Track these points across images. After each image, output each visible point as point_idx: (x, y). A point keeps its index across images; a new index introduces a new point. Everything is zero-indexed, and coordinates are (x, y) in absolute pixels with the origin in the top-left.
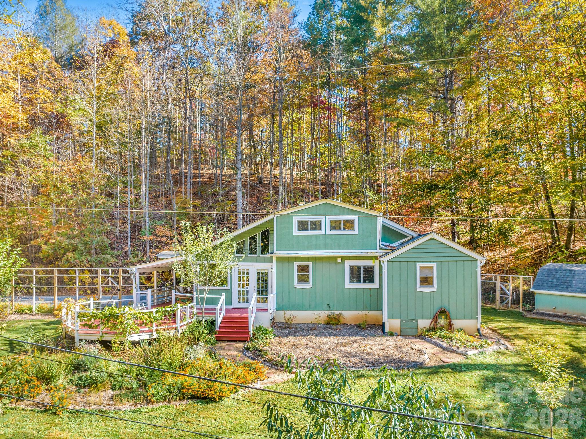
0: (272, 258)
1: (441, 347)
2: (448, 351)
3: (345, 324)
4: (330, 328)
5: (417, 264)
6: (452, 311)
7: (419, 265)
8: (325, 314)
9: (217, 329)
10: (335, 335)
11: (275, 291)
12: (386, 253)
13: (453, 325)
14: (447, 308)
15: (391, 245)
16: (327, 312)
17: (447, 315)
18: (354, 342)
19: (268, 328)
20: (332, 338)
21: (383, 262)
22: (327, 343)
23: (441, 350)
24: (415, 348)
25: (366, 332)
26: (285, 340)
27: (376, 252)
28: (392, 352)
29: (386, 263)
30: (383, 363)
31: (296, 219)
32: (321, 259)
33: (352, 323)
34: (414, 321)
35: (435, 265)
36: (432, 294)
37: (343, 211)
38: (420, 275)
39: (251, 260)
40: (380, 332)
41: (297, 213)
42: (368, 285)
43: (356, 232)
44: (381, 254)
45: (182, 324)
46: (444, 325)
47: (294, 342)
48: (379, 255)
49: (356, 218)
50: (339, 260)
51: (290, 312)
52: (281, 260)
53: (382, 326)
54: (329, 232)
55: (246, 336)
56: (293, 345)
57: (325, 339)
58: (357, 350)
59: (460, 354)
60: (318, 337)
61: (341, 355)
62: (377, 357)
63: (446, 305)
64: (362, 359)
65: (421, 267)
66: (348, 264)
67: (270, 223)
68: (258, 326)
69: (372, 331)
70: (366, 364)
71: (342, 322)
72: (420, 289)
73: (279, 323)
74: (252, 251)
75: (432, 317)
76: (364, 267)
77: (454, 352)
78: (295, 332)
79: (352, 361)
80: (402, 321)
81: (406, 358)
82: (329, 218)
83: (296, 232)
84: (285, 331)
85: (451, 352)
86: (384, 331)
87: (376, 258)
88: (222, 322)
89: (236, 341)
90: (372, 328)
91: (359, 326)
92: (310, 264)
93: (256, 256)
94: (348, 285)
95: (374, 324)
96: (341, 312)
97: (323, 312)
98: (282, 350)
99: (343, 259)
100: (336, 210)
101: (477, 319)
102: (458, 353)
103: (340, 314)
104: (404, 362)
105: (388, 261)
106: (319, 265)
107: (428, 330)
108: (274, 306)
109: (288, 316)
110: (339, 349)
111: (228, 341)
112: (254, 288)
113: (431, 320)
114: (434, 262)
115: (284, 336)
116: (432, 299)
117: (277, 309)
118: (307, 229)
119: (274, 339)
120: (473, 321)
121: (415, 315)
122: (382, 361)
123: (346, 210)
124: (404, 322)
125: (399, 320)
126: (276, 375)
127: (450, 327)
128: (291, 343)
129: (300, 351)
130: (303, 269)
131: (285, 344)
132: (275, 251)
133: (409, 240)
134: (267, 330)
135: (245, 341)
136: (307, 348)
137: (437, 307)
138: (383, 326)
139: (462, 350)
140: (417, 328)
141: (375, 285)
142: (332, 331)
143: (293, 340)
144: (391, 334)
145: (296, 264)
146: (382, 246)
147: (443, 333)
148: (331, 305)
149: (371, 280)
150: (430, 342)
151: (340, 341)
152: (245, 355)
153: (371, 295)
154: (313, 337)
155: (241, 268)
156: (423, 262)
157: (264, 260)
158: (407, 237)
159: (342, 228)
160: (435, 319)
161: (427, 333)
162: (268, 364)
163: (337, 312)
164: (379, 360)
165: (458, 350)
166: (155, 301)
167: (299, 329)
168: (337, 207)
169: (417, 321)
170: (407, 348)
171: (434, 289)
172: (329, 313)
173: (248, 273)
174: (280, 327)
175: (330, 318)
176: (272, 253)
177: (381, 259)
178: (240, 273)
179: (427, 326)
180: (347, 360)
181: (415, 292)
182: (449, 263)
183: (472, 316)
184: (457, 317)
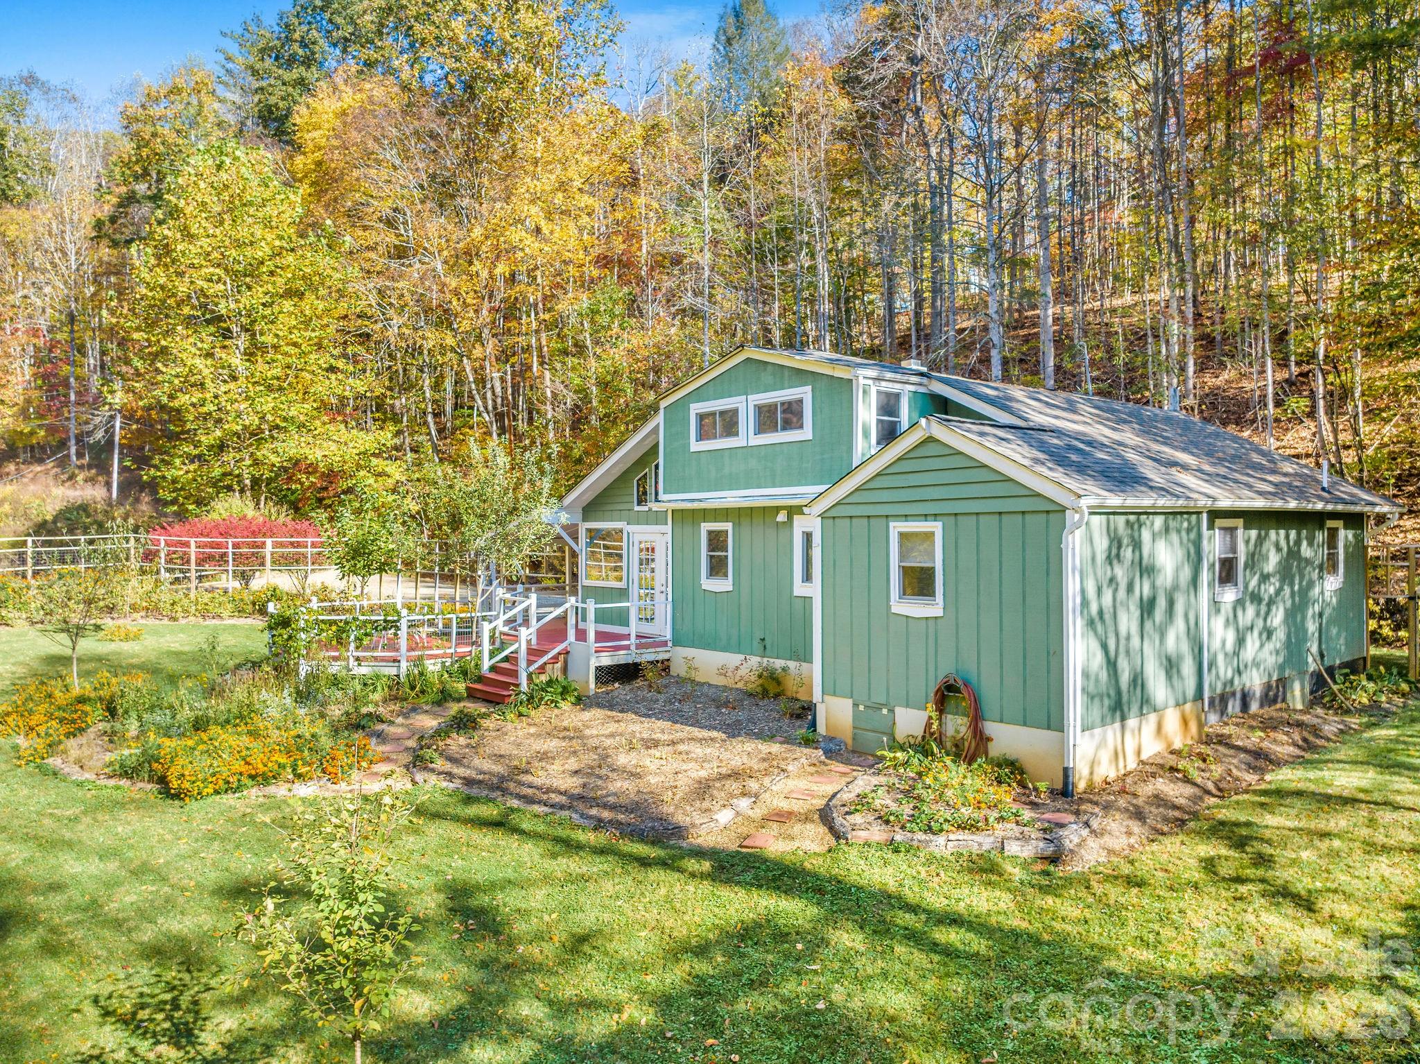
0: (666, 513)
1: (832, 798)
5: (892, 524)
6: (988, 692)
7: (896, 527)
9: (483, 670)
13: (989, 739)
14: (973, 679)
23: (818, 807)
29: (818, 522)
31: (694, 411)
32: (749, 513)
34: (885, 711)
35: (936, 527)
36: (931, 625)
37: (781, 376)
38: (902, 557)
41: (698, 395)
43: (807, 433)
45: (415, 653)
50: (784, 516)
54: (753, 440)
65: (900, 535)
66: (798, 527)
72: (900, 606)
80: (856, 705)
82: (754, 400)
83: (694, 445)
86: (814, 729)
92: (728, 526)
94: (799, 587)
96: (786, 663)
99: (791, 512)
100: (767, 378)
101: (1062, 729)
105: (822, 517)
106: (745, 530)
111: (482, 700)
112: (662, 589)
113: (927, 714)
114: (936, 516)
116: (932, 643)
117: (675, 642)
118: (714, 436)
120: (1052, 737)
121: (889, 689)
123: (786, 373)
124: (862, 708)
125: (850, 702)
130: (717, 541)
132: (662, 496)
137: (944, 672)
138: (812, 713)
140: (893, 735)
144: (808, 741)
145: (706, 527)
148: (768, 641)
155: (643, 538)
156: (905, 517)
159: (780, 426)
163: (779, 664)
168: (769, 367)
169: (893, 711)
171: (936, 607)
173: (652, 550)
178: (641, 551)
179: (918, 731)
181: (888, 617)
182: (978, 521)
183: (1049, 717)
184: (1002, 714)
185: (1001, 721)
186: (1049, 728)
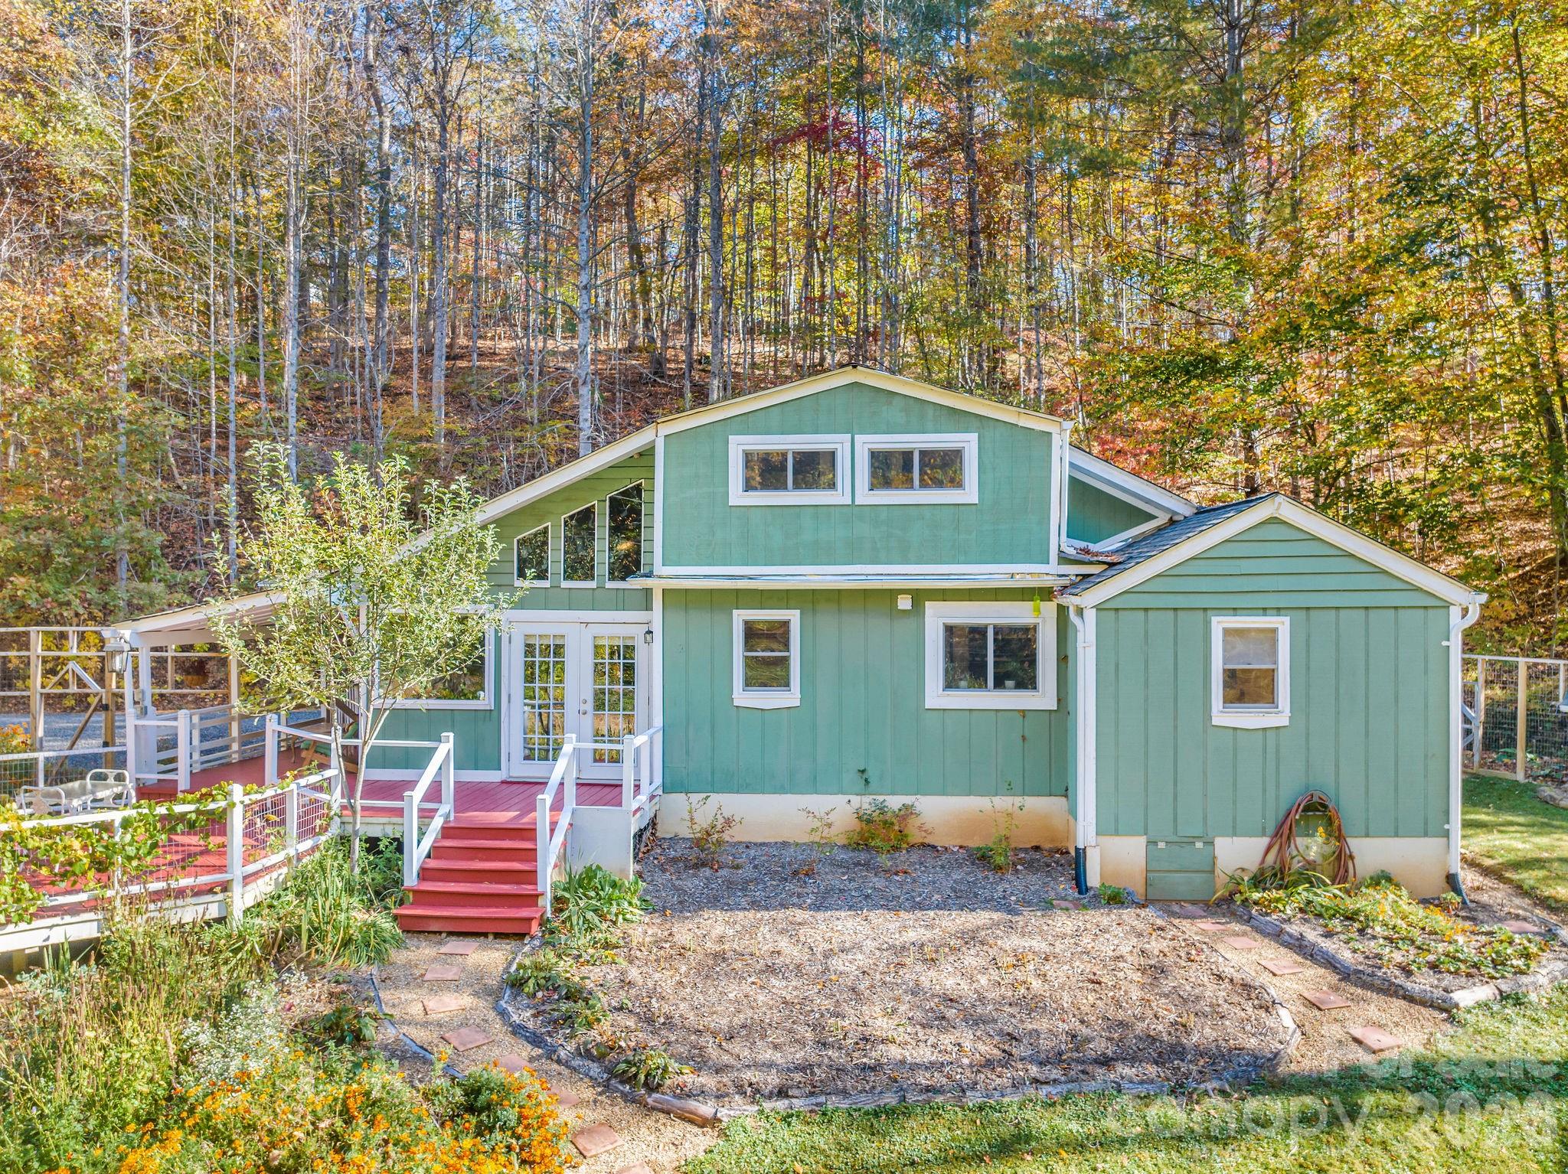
0: (648, 592)
1: (1330, 963)
2: (1365, 986)
3: (924, 845)
4: (867, 865)
5: (1215, 620)
6: (1349, 806)
7: (1219, 624)
8: (850, 809)
9: (411, 880)
10: (890, 904)
11: (658, 721)
12: (1085, 576)
13: (1352, 857)
14: (1332, 793)
15: (1093, 547)
16: (856, 800)
17: (1330, 821)
18: (970, 938)
19: (623, 872)
20: (878, 917)
21: (1080, 612)
22: (858, 947)
23: (1333, 978)
24: (1228, 971)
25: (1013, 885)
26: (684, 932)
27: (1047, 572)
28: (1135, 994)
29: (1091, 615)
30: (1105, 1062)
31: (738, 445)
32: (836, 598)
33: (953, 843)
34: (1199, 845)
35: (1283, 625)
36: (1270, 735)
37: (919, 413)
38: (1225, 661)
39: (571, 602)
40: (1064, 886)
41: (745, 423)
42: (1011, 699)
43: (969, 493)
44: (1065, 581)
45: (251, 868)
46: (1319, 860)
47: (721, 939)
48: (1056, 583)
49: (968, 442)
50: (904, 603)
51: (716, 798)
52: (680, 600)
53: (1076, 864)
54: (866, 496)
55: (524, 913)
56: (716, 955)
57: (850, 924)
58: (983, 980)
59: (1423, 1003)
60: (820, 915)
61: (919, 1015)
62: (1074, 1024)
63: (1324, 782)
64: (1012, 1037)
65: (1227, 632)
66: (937, 617)
67: (644, 461)
68: (578, 869)
69: (1035, 880)
70: (1034, 1070)
71: (915, 837)
72: (1224, 716)
73: (675, 840)
74: (579, 567)
75: (1271, 828)
76: (998, 630)
77: (1390, 990)
78: (730, 884)
79: (967, 1045)
80: (1151, 843)
81: (1203, 1034)
82: (868, 442)
83: (737, 495)
84: (692, 883)
85: (1380, 991)
86: (1079, 881)
87: (1046, 593)
88: (435, 852)
89: (485, 935)
90: (1030, 866)
91: (982, 858)
92: (793, 616)
93: (593, 584)
94: (936, 695)
95: (1037, 848)
96: (908, 800)
97: (839, 800)
98: (666, 981)
99: (920, 597)
100: (892, 412)
101: (1446, 834)
102: (1410, 999)
103: (907, 812)
104: (1200, 1052)
105: (1099, 608)
106: (827, 622)
107: (1258, 882)
108: (652, 777)
109: (703, 820)
110: (908, 975)
111: (450, 934)
112: (583, 707)
113: (1266, 841)
114: (1279, 610)
115: (686, 905)
116: (1271, 756)
117: (667, 788)
118: (781, 485)
119: (641, 928)
120: (1433, 844)
121: (1205, 819)
122: (1099, 1046)
123: (930, 412)
124: (1162, 845)
125: (1142, 840)
126: (621, 1140)
127: (1340, 866)
128: (711, 946)
129: (746, 988)
131: (682, 952)
132: (659, 569)
133: (1160, 529)
134: (614, 885)
135: (520, 936)
136: (771, 970)
137: (1289, 790)
138: (1078, 862)
139: (1423, 982)
140: (1213, 872)
141: (1042, 698)
142: (879, 882)
143: (719, 930)
144: (1115, 899)
145: (740, 616)
146: (1071, 551)
147: (1324, 897)
148: (872, 774)
149: (1027, 681)
150: (1277, 936)
151: (911, 936)
152: (503, 1014)
153: (1024, 738)
154: (800, 915)
155: (536, 630)
156: (1235, 611)
157: (621, 601)
158: (1152, 517)
159: (917, 482)
160: (1283, 833)
161: (1256, 896)
162: (595, 1069)
163: (895, 802)
164: (1088, 1040)
165: (1409, 985)
166: (235, 747)
167: (747, 872)
168: (896, 401)
169: (1212, 843)
170: (1194, 972)
171: (1279, 716)
172: (865, 803)
173: (559, 650)
174: (674, 861)
175: (869, 821)
176: (649, 575)
177: (1070, 601)
178: (529, 649)
179: (1252, 863)
180: (947, 1040)
181: (1205, 731)
182: (1338, 617)
183: (1426, 824)
184: (1367, 828)
185: (1367, 835)
186: (1426, 835)
